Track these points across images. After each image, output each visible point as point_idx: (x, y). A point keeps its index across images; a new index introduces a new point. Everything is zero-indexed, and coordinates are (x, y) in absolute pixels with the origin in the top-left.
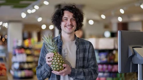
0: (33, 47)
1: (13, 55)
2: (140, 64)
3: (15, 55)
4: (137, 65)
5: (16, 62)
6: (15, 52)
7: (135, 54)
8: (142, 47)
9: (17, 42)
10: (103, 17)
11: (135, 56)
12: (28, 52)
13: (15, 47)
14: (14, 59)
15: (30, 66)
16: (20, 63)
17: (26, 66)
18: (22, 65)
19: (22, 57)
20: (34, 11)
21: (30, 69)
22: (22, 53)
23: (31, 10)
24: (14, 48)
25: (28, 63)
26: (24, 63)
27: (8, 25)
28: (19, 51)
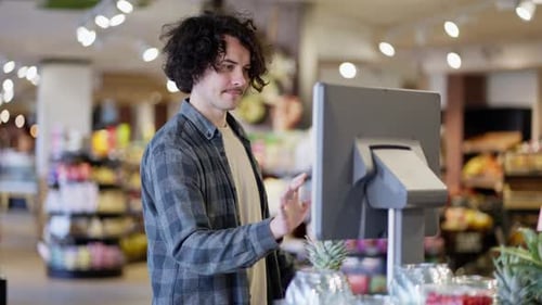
0: (121, 159)
1: (50, 187)
2: (395, 210)
3: (56, 186)
4: (385, 212)
5: (60, 214)
6: (56, 176)
7: (377, 171)
8: (412, 147)
9: (67, 138)
10: (387, 49)
11: (378, 178)
12: (106, 176)
13: (57, 157)
14: (52, 202)
15: (113, 228)
16: (75, 216)
17: (96, 229)
18: (82, 223)
19: (80, 196)
20: (118, 20)
21: (110, 241)
22: (80, 180)
23: (109, 19)
24: (52, 160)
25: (103, 216)
26: (87, 216)
27: (38, 72)
28: (70, 171)
